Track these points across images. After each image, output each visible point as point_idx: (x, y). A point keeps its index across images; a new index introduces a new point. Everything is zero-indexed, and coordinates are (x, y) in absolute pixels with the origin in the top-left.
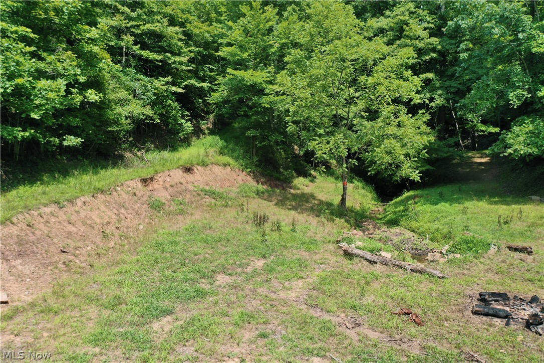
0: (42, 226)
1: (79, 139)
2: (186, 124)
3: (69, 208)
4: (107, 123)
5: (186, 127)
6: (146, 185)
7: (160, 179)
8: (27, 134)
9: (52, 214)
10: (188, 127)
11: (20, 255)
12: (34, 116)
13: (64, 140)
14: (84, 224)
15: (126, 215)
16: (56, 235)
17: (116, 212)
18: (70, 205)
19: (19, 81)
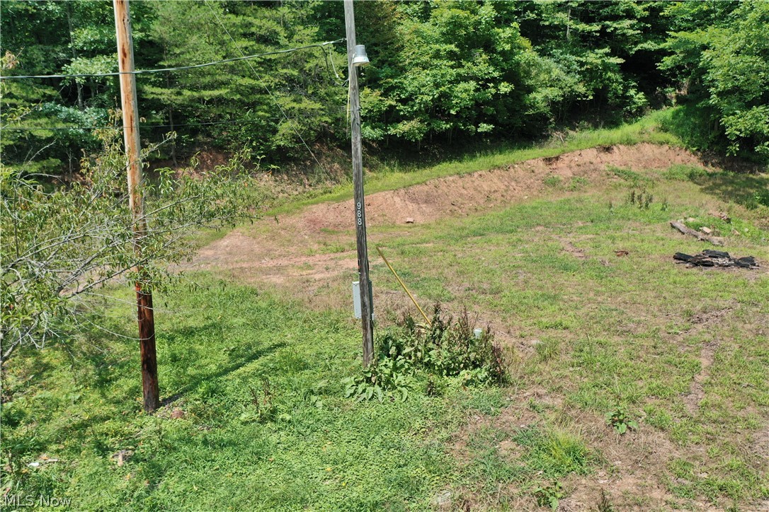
0: (444, 188)
1: (492, 126)
2: (638, 96)
3: (467, 179)
4: (526, 108)
5: (637, 100)
6: (550, 164)
7: (565, 158)
8: (448, 126)
9: (453, 181)
10: (639, 99)
11: (426, 202)
12: (453, 112)
13: (479, 127)
14: (475, 189)
15: (515, 187)
16: (452, 194)
17: (506, 183)
18: (469, 177)
19: (442, 89)
